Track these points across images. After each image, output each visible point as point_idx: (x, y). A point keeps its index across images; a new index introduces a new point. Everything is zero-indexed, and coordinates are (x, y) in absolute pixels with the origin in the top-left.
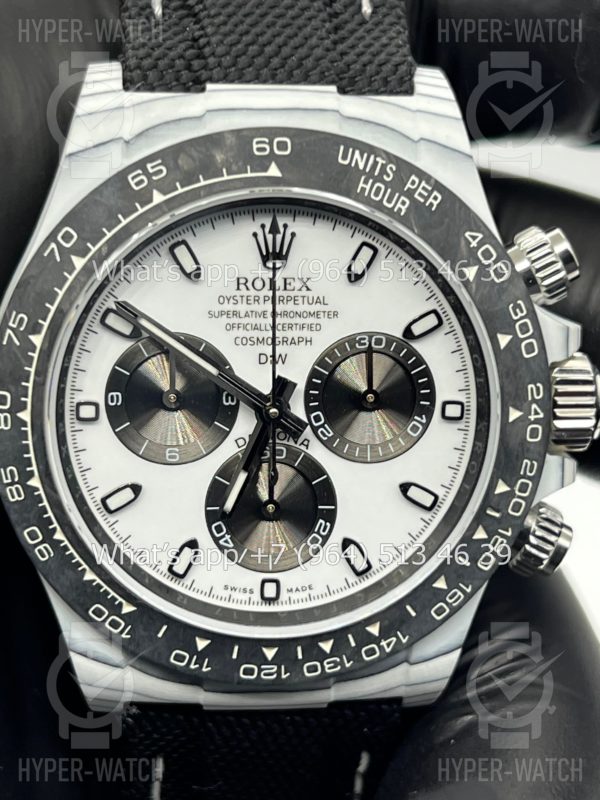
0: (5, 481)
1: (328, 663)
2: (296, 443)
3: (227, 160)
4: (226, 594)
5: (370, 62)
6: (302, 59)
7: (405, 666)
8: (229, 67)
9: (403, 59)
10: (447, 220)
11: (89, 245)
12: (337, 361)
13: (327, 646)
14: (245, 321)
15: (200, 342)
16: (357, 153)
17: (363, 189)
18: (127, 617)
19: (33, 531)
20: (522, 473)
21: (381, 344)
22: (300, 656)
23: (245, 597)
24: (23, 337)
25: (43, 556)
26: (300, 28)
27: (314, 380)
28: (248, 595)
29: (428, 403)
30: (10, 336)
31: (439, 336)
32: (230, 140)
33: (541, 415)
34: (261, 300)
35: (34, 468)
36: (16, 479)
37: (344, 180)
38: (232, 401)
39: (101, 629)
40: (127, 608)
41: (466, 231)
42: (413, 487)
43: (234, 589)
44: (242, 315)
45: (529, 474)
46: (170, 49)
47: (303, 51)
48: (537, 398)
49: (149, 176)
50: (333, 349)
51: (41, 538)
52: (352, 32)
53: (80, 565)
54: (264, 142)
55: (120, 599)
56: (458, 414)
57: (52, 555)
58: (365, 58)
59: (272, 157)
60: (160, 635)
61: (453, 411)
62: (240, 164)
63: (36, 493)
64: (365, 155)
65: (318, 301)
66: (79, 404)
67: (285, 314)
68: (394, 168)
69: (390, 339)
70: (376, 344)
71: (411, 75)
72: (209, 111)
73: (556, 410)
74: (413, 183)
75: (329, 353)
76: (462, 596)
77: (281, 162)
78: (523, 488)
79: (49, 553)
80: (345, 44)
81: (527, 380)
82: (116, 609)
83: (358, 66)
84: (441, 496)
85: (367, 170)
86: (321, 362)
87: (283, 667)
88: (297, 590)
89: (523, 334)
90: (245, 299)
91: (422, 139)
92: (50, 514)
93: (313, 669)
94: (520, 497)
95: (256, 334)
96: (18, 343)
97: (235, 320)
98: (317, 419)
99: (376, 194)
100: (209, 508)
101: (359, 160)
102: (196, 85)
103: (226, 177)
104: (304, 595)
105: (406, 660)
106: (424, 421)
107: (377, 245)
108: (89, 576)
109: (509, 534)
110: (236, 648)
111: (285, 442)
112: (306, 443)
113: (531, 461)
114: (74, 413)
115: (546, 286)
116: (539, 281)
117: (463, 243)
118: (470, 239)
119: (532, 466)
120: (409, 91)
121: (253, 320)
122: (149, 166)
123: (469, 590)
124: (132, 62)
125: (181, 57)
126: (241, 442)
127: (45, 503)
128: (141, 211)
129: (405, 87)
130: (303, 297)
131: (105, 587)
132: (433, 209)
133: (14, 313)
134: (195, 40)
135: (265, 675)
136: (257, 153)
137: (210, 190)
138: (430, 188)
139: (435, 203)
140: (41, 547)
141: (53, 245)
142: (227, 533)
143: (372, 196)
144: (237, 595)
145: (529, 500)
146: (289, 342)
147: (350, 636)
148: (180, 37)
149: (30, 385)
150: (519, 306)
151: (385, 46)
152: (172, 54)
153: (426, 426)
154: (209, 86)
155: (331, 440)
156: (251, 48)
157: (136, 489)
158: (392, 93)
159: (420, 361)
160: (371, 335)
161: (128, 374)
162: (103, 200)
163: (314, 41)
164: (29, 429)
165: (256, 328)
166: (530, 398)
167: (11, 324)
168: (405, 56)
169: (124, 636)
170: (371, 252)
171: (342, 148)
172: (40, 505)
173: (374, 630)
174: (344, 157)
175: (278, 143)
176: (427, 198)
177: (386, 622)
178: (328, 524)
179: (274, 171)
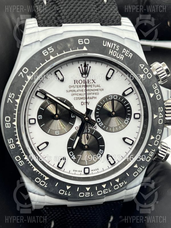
0: (9, 143)
1: (104, 191)
2: (93, 127)
3: (71, 46)
4: (74, 172)
5: (108, 16)
6: (89, 16)
7: (125, 190)
8: (68, 19)
9: (118, 15)
10: (134, 61)
11: (32, 72)
12: (104, 103)
13: (104, 186)
14: (77, 93)
15: (64, 99)
16: (108, 43)
17: (111, 53)
18: (46, 181)
19: (18, 157)
20: (158, 133)
21: (116, 98)
22: (96, 189)
23: (80, 173)
24: (13, 100)
25: (21, 164)
26: (88, 7)
27: (97, 109)
28: (80, 172)
29: (130, 114)
30: (9, 100)
31: (132, 94)
32: (72, 40)
33: (162, 116)
34: (81, 87)
35: (18, 139)
36: (13, 142)
37: (105, 51)
38: (74, 116)
39: (39, 185)
40: (46, 178)
41: (140, 64)
42: (126, 139)
43: (76, 171)
44: (76, 91)
45: (159, 133)
46: (50, 14)
47: (89, 13)
48: (161, 111)
49: (49, 51)
50: (102, 100)
51: (20, 159)
52: (102, 7)
53: (32, 166)
54: (81, 40)
55: (44, 176)
56: (139, 117)
57: (24, 164)
58: (107, 15)
59: (84, 45)
60: (56, 186)
61: (137, 116)
62: (75, 47)
63: (19, 146)
64: (111, 43)
65: (98, 86)
66: (30, 119)
67: (89, 90)
68: (119, 47)
69: (119, 96)
70: (115, 98)
71: (120, 19)
72: (64, 32)
73: (166, 114)
74: (124, 51)
75: (101, 101)
76: (142, 169)
77: (87, 46)
78: (158, 137)
79: (23, 163)
80: (100, 11)
81: (158, 106)
82: (43, 179)
83: (105, 17)
84: (134, 141)
85: (111, 47)
86: (99, 104)
87: (91, 193)
88: (94, 170)
89: (157, 93)
90: (77, 86)
91: (125, 38)
92: (23, 152)
93: (100, 193)
94: (157, 140)
95: (80, 96)
96: (12, 102)
97: (74, 93)
98: (99, 120)
99: (114, 54)
100: (68, 148)
101: (109, 44)
102: (59, 24)
103: (71, 51)
104: (96, 171)
105: (126, 189)
106: (129, 119)
107: (114, 69)
108: (35, 169)
109: (154, 151)
110: (78, 188)
111: (89, 127)
112: (95, 127)
113: (160, 129)
114: (28, 122)
115: (162, 79)
116: (159, 78)
117: (139, 67)
118: (141, 66)
119: (160, 131)
120: (120, 24)
121: (79, 92)
122: (48, 49)
123: (143, 168)
124: (40, 18)
125: (54, 16)
126: (77, 128)
127: (22, 149)
128: (47, 62)
129: (119, 23)
130: (93, 85)
131: (40, 172)
132: (130, 58)
133: (10, 93)
134: (58, 11)
135: (86, 195)
136: (80, 44)
137: (67, 55)
138: (129, 52)
139: (131, 56)
140: (20, 162)
141: (21, 73)
142: (74, 155)
143: (113, 55)
144: (77, 173)
145: (159, 141)
146: (90, 98)
147: (111, 183)
148: (53, 10)
149: (16, 114)
150: (155, 85)
151: (112, 11)
152: (51, 15)
153: (129, 121)
154: (63, 25)
155: (103, 126)
156: (74, 13)
157: (47, 143)
158: (115, 25)
159: (127, 102)
160: (113, 95)
161: (44, 110)
162: (35, 59)
163: (92, 10)
164: (16, 127)
165: (80, 95)
166: (159, 111)
167: (9, 97)
168: (118, 14)
169: (45, 186)
170: (113, 71)
171: (104, 41)
172: (20, 149)
173: (117, 180)
174: (105, 44)
175: (86, 40)
176: (128, 55)
177: (121, 178)
178: (103, 151)
179: (85, 49)
